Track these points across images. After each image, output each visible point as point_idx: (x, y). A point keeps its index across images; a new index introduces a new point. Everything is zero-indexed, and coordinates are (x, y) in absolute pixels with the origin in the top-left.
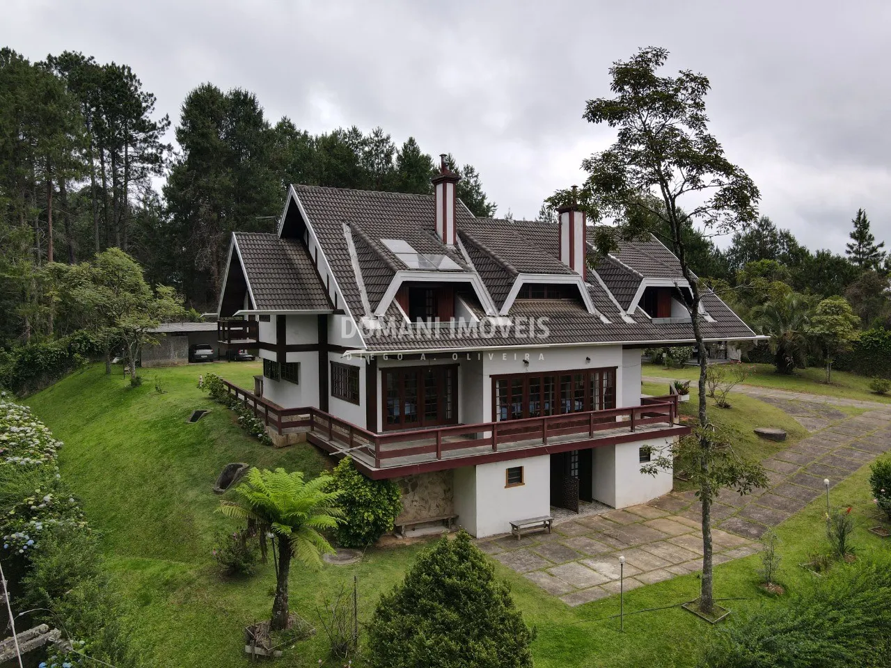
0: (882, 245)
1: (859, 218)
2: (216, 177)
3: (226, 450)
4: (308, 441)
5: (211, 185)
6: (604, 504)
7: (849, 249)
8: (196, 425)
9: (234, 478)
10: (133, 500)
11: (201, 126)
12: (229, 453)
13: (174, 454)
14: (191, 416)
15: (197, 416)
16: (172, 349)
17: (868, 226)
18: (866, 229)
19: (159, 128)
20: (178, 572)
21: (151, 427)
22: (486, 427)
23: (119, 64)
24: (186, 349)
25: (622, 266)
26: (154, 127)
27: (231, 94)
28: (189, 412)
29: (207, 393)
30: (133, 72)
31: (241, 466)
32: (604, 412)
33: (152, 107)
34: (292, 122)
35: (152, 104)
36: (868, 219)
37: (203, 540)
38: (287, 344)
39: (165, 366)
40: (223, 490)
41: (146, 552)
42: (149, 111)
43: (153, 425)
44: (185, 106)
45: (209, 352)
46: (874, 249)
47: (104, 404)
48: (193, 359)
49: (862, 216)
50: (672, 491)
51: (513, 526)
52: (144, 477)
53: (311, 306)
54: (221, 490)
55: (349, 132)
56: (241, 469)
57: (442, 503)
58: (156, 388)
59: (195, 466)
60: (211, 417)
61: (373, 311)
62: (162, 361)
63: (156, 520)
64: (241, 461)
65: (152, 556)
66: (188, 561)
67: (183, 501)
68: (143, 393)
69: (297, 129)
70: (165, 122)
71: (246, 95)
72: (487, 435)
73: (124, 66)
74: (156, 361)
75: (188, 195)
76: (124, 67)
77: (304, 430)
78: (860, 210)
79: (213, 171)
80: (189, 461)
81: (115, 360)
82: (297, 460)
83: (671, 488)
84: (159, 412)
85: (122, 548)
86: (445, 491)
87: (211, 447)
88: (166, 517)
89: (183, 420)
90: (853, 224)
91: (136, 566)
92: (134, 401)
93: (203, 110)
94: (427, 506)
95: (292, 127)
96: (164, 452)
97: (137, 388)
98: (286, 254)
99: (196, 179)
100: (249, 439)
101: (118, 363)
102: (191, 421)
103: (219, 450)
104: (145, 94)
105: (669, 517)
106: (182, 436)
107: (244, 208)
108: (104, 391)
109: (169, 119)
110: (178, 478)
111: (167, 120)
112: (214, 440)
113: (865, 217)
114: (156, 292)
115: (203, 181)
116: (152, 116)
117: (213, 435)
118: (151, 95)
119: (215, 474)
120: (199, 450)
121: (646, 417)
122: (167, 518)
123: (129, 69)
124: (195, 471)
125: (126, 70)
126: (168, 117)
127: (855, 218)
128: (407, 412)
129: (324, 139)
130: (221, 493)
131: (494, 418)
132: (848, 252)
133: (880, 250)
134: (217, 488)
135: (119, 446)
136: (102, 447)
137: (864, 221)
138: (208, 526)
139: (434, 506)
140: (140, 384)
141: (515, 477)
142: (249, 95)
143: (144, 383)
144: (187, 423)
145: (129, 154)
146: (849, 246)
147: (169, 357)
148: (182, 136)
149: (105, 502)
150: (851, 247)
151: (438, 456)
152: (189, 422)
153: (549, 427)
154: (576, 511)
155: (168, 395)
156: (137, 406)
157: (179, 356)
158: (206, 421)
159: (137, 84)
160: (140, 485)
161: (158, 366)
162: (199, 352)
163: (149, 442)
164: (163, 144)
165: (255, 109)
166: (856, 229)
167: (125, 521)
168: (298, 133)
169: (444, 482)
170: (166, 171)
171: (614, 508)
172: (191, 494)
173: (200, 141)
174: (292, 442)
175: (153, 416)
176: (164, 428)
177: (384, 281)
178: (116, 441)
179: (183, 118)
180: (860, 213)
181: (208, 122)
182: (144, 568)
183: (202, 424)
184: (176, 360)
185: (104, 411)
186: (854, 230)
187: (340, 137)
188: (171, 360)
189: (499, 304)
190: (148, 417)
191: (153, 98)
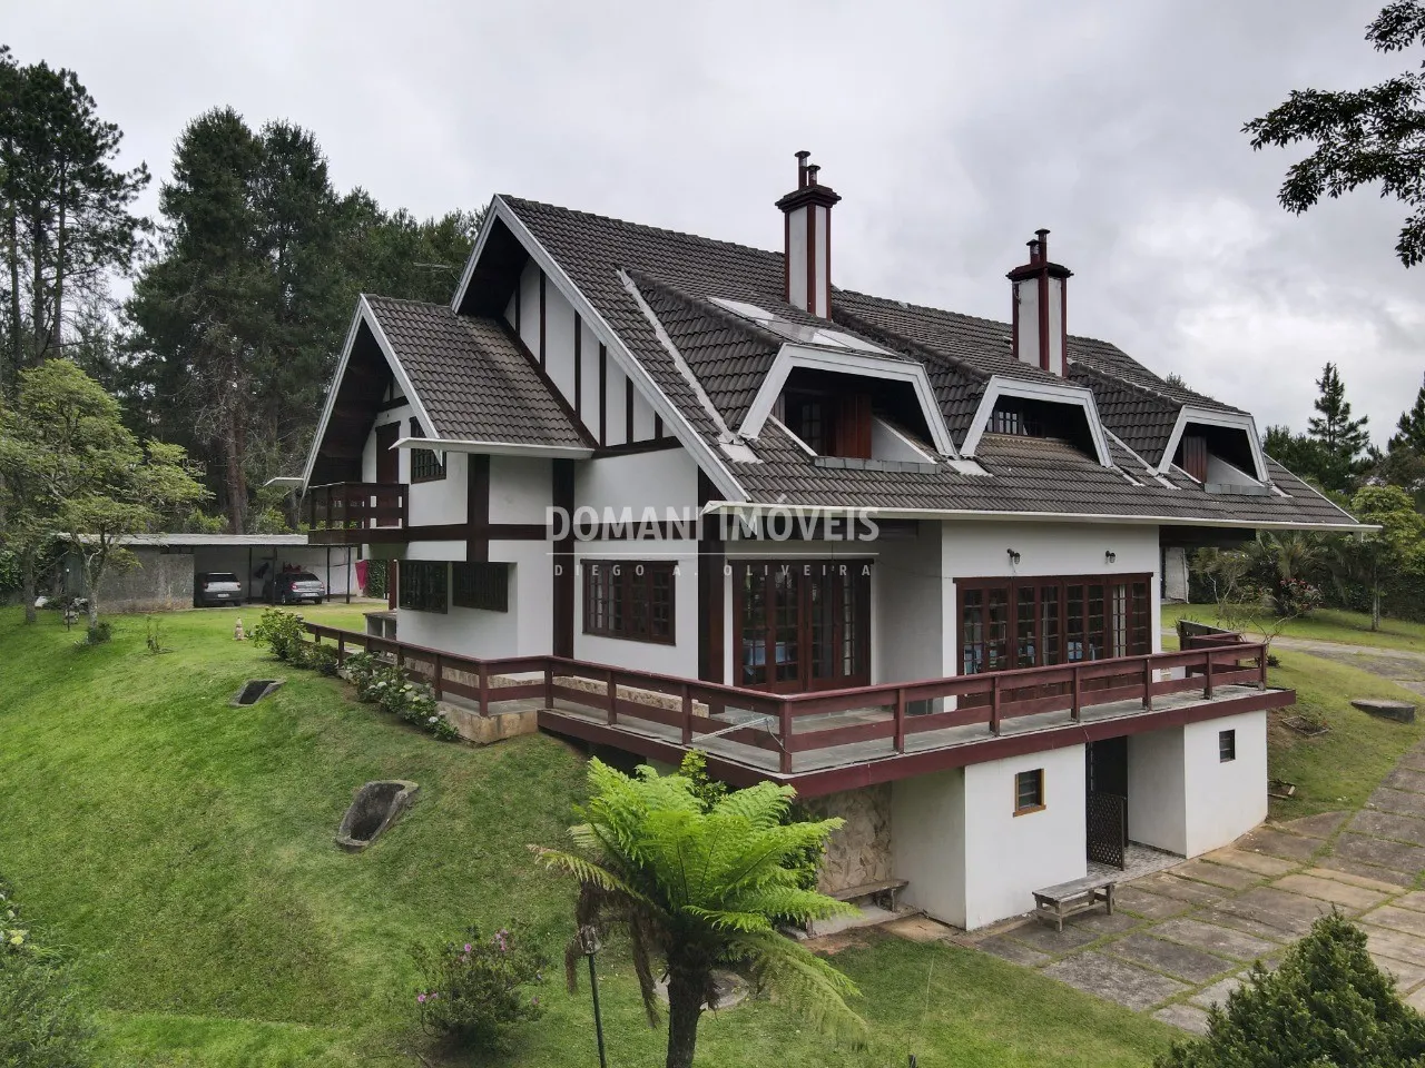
0: (1364, 421)
1: (1327, 378)
2: (241, 274)
3: (350, 756)
4: (543, 729)
5: (231, 287)
6: (1155, 849)
7: (1312, 427)
8: (259, 707)
9: (391, 813)
10: (129, 876)
11: (214, 180)
12: (359, 761)
13: (222, 768)
14: (240, 692)
15: (253, 692)
16: (162, 578)
17: (1342, 389)
18: (1339, 394)
19: (127, 186)
20: (298, 1052)
21: (150, 717)
22: (946, 687)
23: (54, 67)
24: (188, 580)
25: (1130, 387)
26: (119, 181)
27: (268, 129)
28: (233, 685)
29: (266, 649)
30: (81, 82)
31: (401, 787)
32: (1126, 661)
33: (115, 148)
34: (371, 197)
35: (115, 142)
36: (1341, 379)
37: (345, 962)
38: (492, 521)
39: (145, 610)
40: (366, 843)
41: (186, 1001)
42: (109, 153)
43: (155, 713)
44: (182, 145)
45: (232, 586)
46: (1353, 427)
47: (30, 679)
48: (203, 601)
49: (1332, 375)
50: (1268, 819)
51: (1040, 899)
52: (151, 822)
53: (547, 440)
54: (356, 842)
55: (478, 216)
56: (405, 792)
57: (870, 854)
58: (150, 642)
59: (278, 791)
60: (291, 691)
61: (734, 428)
62: (141, 603)
63: (204, 918)
64: (398, 774)
65: (204, 1009)
66: (312, 1021)
67: (268, 872)
68: (118, 654)
69: (381, 208)
70: (140, 176)
71: (296, 135)
72: (950, 704)
73: (63, 70)
74: (128, 602)
75: (187, 305)
76: (63, 73)
77: (534, 706)
78: (1328, 364)
79: (235, 264)
80: (261, 783)
81: (41, 601)
82: (532, 769)
83: (1264, 812)
84: (164, 688)
85: (118, 992)
86: (876, 828)
87: (308, 751)
88: (228, 910)
89: (221, 702)
90: (1318, 388)
91: (172, 1038)
92: (98, 671)
93: (217, 152)
94: (844, 865)
95: (371, 205)
96: (196, 765)
97: (104, 646)
98: (473, 343)
99: (202, 276)
100: (398, 730)
101: (45, 607)
102: (241, 702)
103: (333, 756)
104: (102, 126)
105: (1304, 871)
106: (231, 732)
107: (292, 334)
108: (26, 655)
109: (148, 171)
110: (244, 821)
111: (144, 172)
112: (314, 735)
113: (1335, 376)
114: (149, 455)
115: (215, 280)
116: (115, 163)
117: (304, 728)
118: (113, 127)
119: (335, 807)
120: (278, 759)
121: (1195, 675)
122: (231, 915)
123: (74, 77)
124: (278, 803)
125: (68, 78)
126: (144, 166)
127: (1321, 379)
128: (779, 659)
129: (430, 229)
130: (359, 849)
131: (960, 670)
132: (1311, 431)
133: (1362, 429)
134: (346, 839)
135: (75, 759)
136: (34, 762)
137: (1335, 382)
138: (348, 928)
139: (855, 864)
140: (108, 638)
141: (1031, 792)
142: (303, 134)
143: (114, 637)
144: (233, 707)
145: (67, 226)
146: (1312, 421)
147: (154, 595)
148: (173, 202)
149: (59, 883)
150: (1316, 423)
151: (897, 746)
152: (238, 704)
153: (1086, 684)
154: (1121, 866)
155: (174, 657)
156: (109, 680)
157: (176, 592)
158: (281, 699)
159: (88, 105)
160: (146, 840)
161: (133, 611)
162: (213, 587)
163: (151, 747)
164: (134, 217)
165: (313, 158)
166: (1323, 395)
167: (118, 925)
168: (382, 218)
169: (876, 807)
170: (136, 265)
171: (1184, 857)
172: (287, 855)
173: (212, 207)
174: (509, 733)
175: (146, 696)
176: (181, 718)
177: (753, 366)
178: (69, 748)
179: (177, 166)
180: (1328, 370)
181: (228, 175)
182: (196, 1043)
183: (274, 707)
184: (169, 601)
185: (31, 691)
186: (1320, 396)
187: (459, 226)
188: (159, 600)
189: (958, 434)
190: (139, 699)
191: (117, 134)
